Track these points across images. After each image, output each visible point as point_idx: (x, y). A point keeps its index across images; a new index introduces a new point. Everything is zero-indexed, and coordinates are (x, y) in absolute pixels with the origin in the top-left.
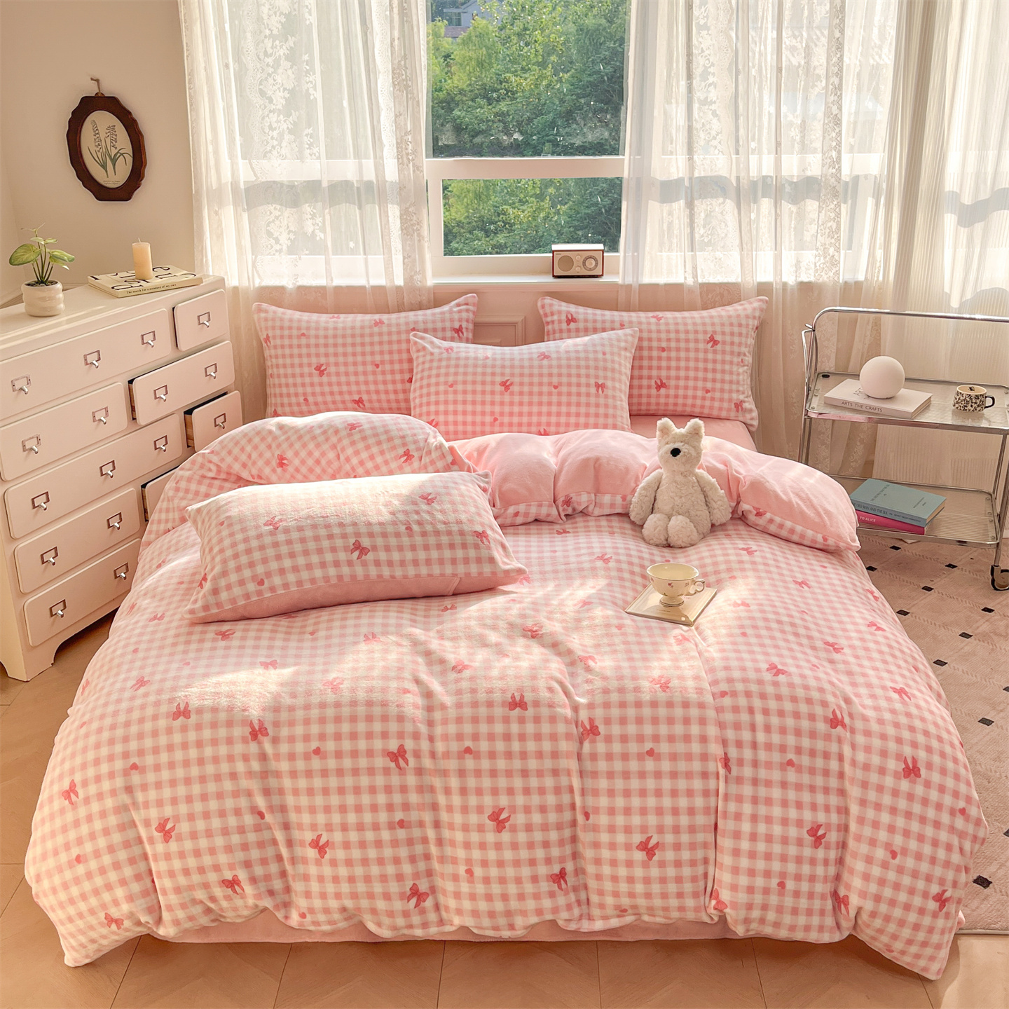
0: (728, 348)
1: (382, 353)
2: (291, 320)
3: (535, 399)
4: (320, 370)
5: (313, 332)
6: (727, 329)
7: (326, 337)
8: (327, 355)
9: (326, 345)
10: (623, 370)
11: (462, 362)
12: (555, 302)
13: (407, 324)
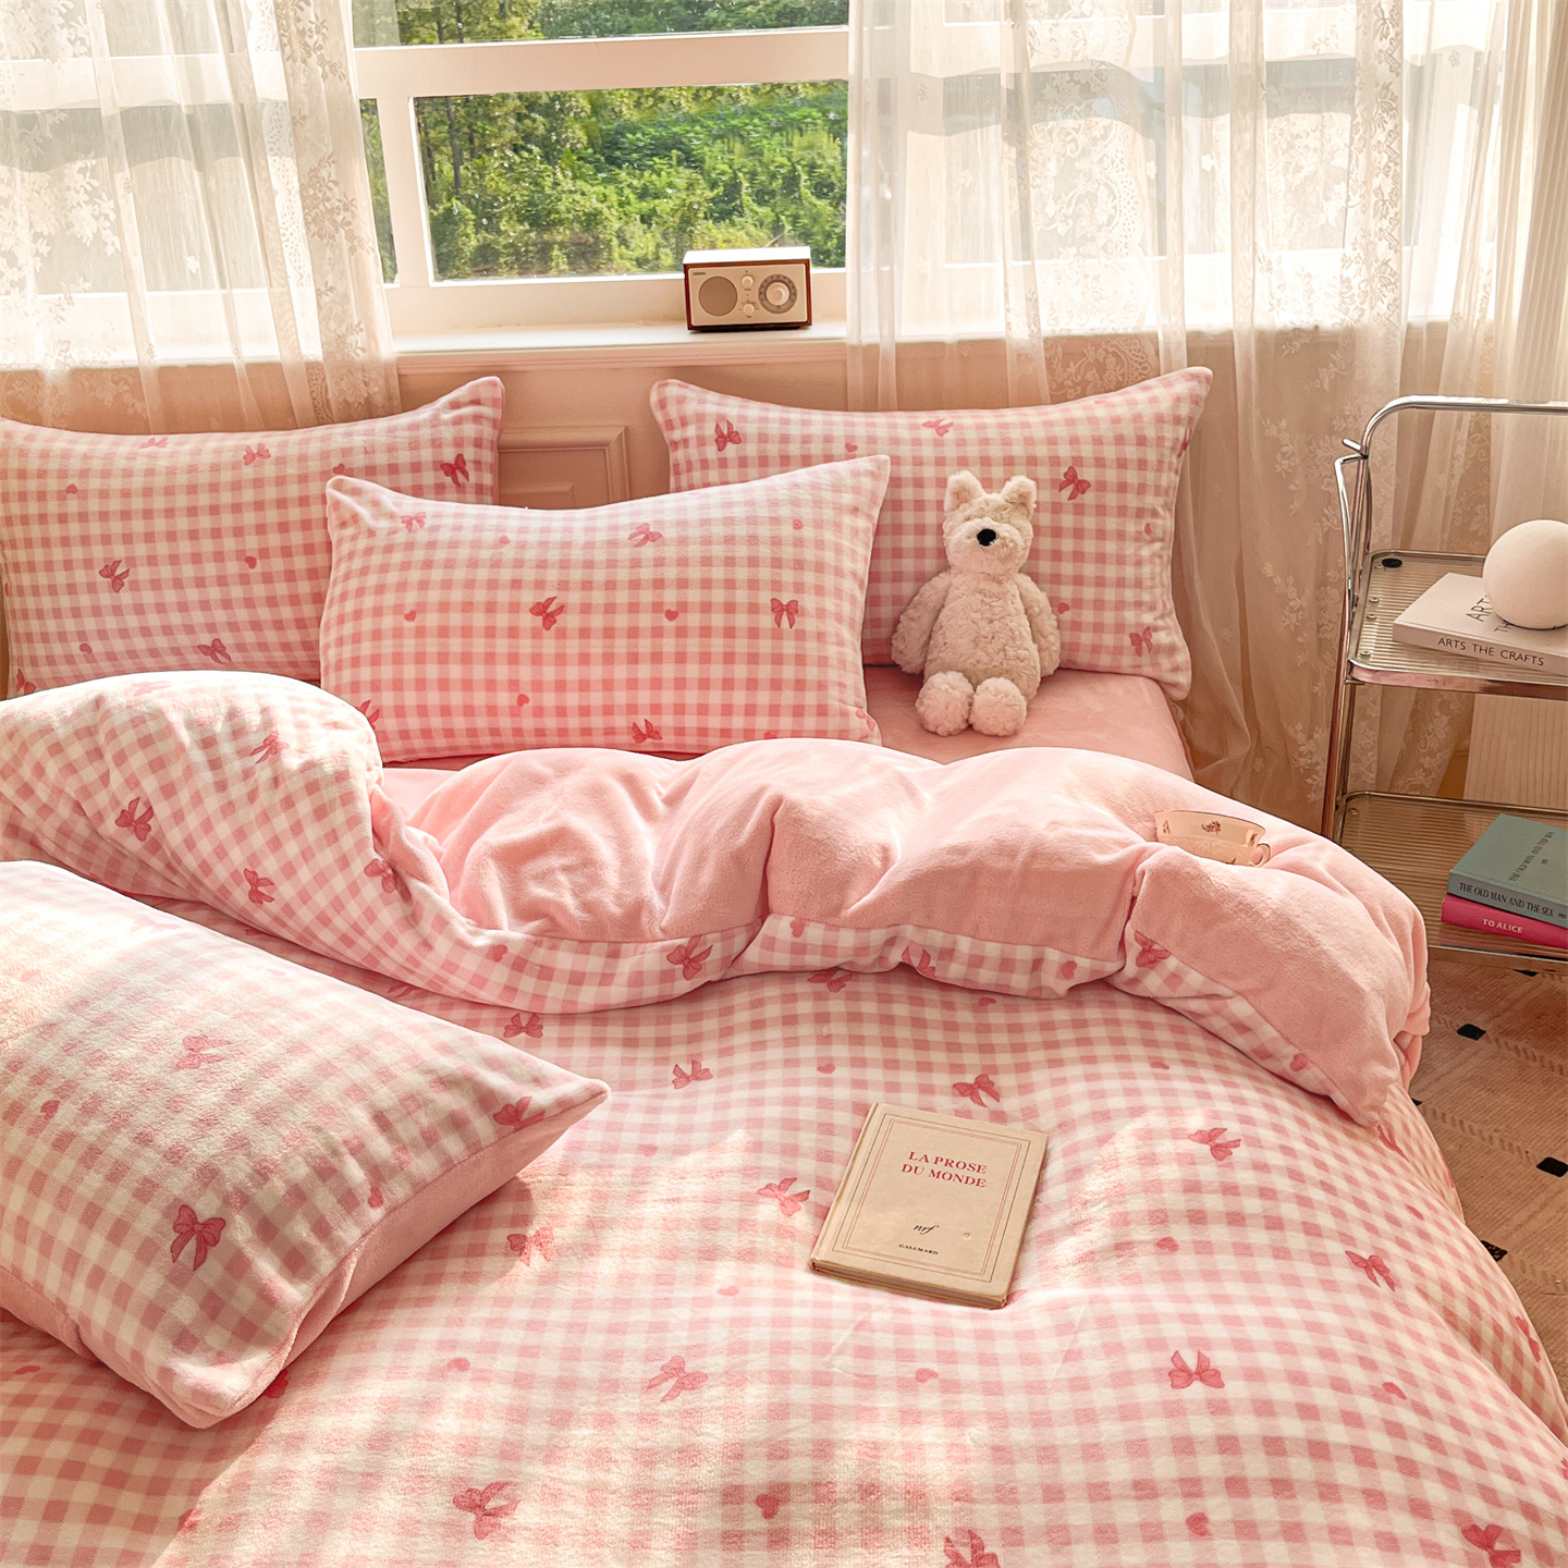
0: (1111, 499)
1: (261, 529)
2: (45, 455)
3: (621, 646)
4: (114, 576)
5: (95, 483)
6: (1110, 452)
7: (126, 494)
8: (127, 539)
9: (126, 515)
10: (847, 564)
11: (440, 555)
12: (692, 392)
13: (325, 455)
